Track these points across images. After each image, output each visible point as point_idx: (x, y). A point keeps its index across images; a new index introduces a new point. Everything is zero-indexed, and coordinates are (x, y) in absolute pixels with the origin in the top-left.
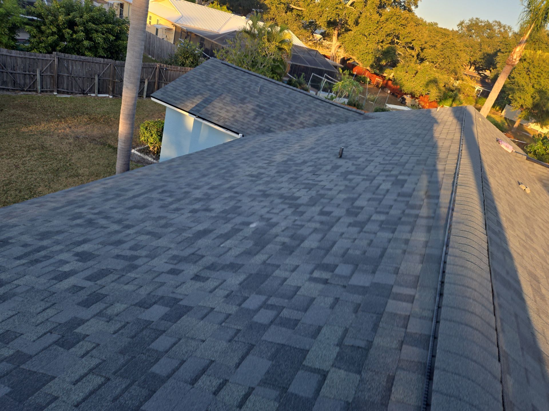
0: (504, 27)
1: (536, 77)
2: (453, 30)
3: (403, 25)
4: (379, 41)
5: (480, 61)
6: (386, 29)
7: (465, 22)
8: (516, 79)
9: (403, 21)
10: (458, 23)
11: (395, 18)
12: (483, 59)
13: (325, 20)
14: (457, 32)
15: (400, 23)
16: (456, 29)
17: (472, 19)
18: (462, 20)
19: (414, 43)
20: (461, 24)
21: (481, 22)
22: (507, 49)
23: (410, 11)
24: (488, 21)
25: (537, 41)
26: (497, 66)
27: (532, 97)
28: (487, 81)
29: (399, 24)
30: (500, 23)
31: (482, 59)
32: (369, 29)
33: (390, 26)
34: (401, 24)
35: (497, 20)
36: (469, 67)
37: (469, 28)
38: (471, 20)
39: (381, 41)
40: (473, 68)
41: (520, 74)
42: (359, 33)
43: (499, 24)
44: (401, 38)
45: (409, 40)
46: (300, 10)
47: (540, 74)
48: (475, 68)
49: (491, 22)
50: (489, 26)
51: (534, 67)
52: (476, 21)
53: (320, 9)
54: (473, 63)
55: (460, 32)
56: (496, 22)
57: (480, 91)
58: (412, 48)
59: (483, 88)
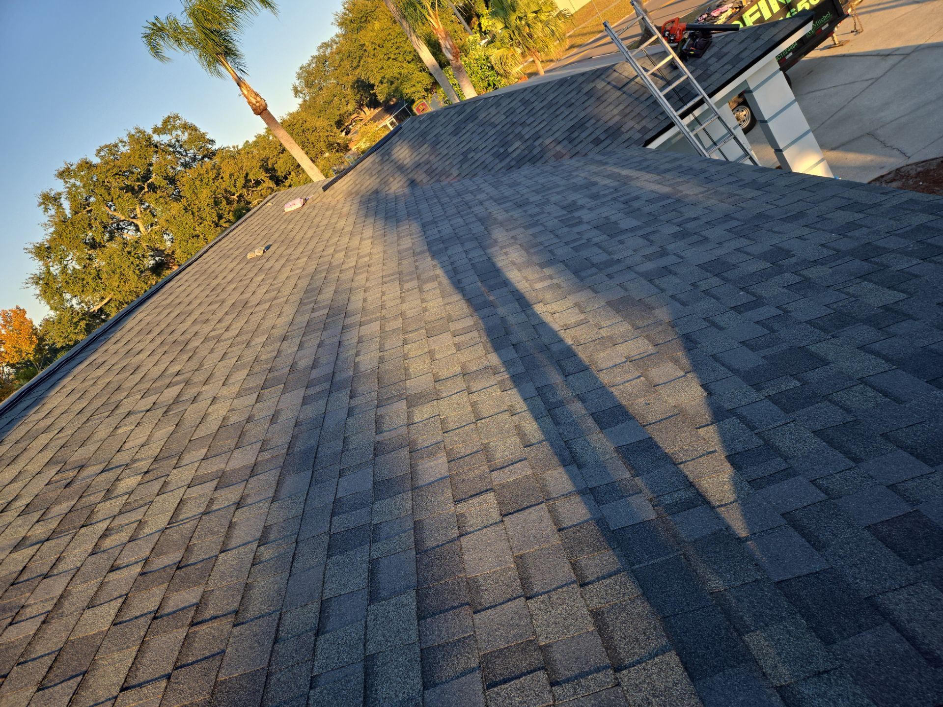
0: (333, 41)
1: (397, 51)
2: (300, 105)
3: (216, 177)
4: (213, 222)
5: (359, 96)
6: (204, 204)
7: (297, 84)
8: (387, 76)
9: (210, 174)
10: (292, 93)
11: (198, 183)
12: (359, 91)
13: (137, 278)
14: (305, 101)
15: (211, 179)
16: (300, 101)
17: (299, 74)
18: (292, 87)
19: (251, 177)
20: (296, 92)
21: (309, 65)
22: (355, 58)
24: (313, 57)
25: (367, 17)
26: (372, 82)
27: (421, 71)
28: (392, 103)
29: (211, 182)
30: (325, 43)
31: (358, 93)
32: (188, 226)
33: (205, 194)
34: (213, 179)
35: (320, 44)
36: (363, 113)
37: (309, 84)
38: (299, 76)
39: (216, 219)
40: (366, 109)
41: (383, 68)
42: (185, 243)
43: (325, 45)
44: (233, 190)
45: (241, 181)
46: (109, 302)
47: (396, 45)
48: (367, 106)
49: (316, 53)
50: (321, 60)
51: (383, 47)
52: (303, 71)
53: (117, 276)
54: (360, 106)
55: (307, 98)
56: (320, 47)
57: (392, 122)
58: (258, 183)
59: (392, 116)
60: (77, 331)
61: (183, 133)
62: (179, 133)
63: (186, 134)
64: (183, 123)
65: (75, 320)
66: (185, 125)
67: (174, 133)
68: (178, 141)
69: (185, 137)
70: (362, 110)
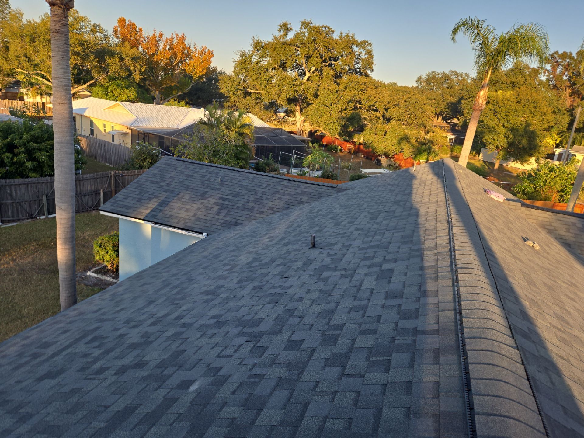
0: (461, 75)
1: (504, 117)
2: (413, 86)
3: (363, 90)
4: (341, 109)
5: (446, 110)
6: (346, 97)
7: (423, 77)
8: (485, 122)
9: (362, 86)
10: (416, 79)
11: (353, 84)
12: (448, 108)
13: (285, 98)
14: (417, 87)
15: (359, 89)
16: (415, 85)
17: (429, 73)
18: (419, 76)
19: (376, 105)
20: (419, 79)
21: (438, 74)
22: (470, 95)
23: (367, 75)
24: (444, 73)
25: (497, 83)
26: (464, 113)
27: (505, 136)
28: (457, 128)
30: (456, 72)
32: (330, 99)
33: (350, 94)
34: (361, 90)
35: (453, 70)
36: (437, 118)
37: (428, 82)
38: (428, 74)
39: (343, 108)
40: (440, 118)
41: (488, 117)
42: (320, 105)
43: (456, 73)
44: (363, 102)
45: (371, 103)
46: (258, 93)
47: (507, 114)
48: (442, 118)
49: (447, 72)
50: (446, 77)
51: (500, 108)
52: (432, 75)
53: (278, 89)
54: (439, 114)
55: (420, 87)
56: (452, 72)
57: (452, 139)
58: (376, 110)
59: (454, 136)
60: (235, 92)
61: (365, 54)
62: (364, 52)
63: (366, 56)
64: (370, 50)
65: (238, 87)
66: (371, 52)
67: (361, 50)
68: (359, 55)
69: (364, 56)
70: (438, 117)
